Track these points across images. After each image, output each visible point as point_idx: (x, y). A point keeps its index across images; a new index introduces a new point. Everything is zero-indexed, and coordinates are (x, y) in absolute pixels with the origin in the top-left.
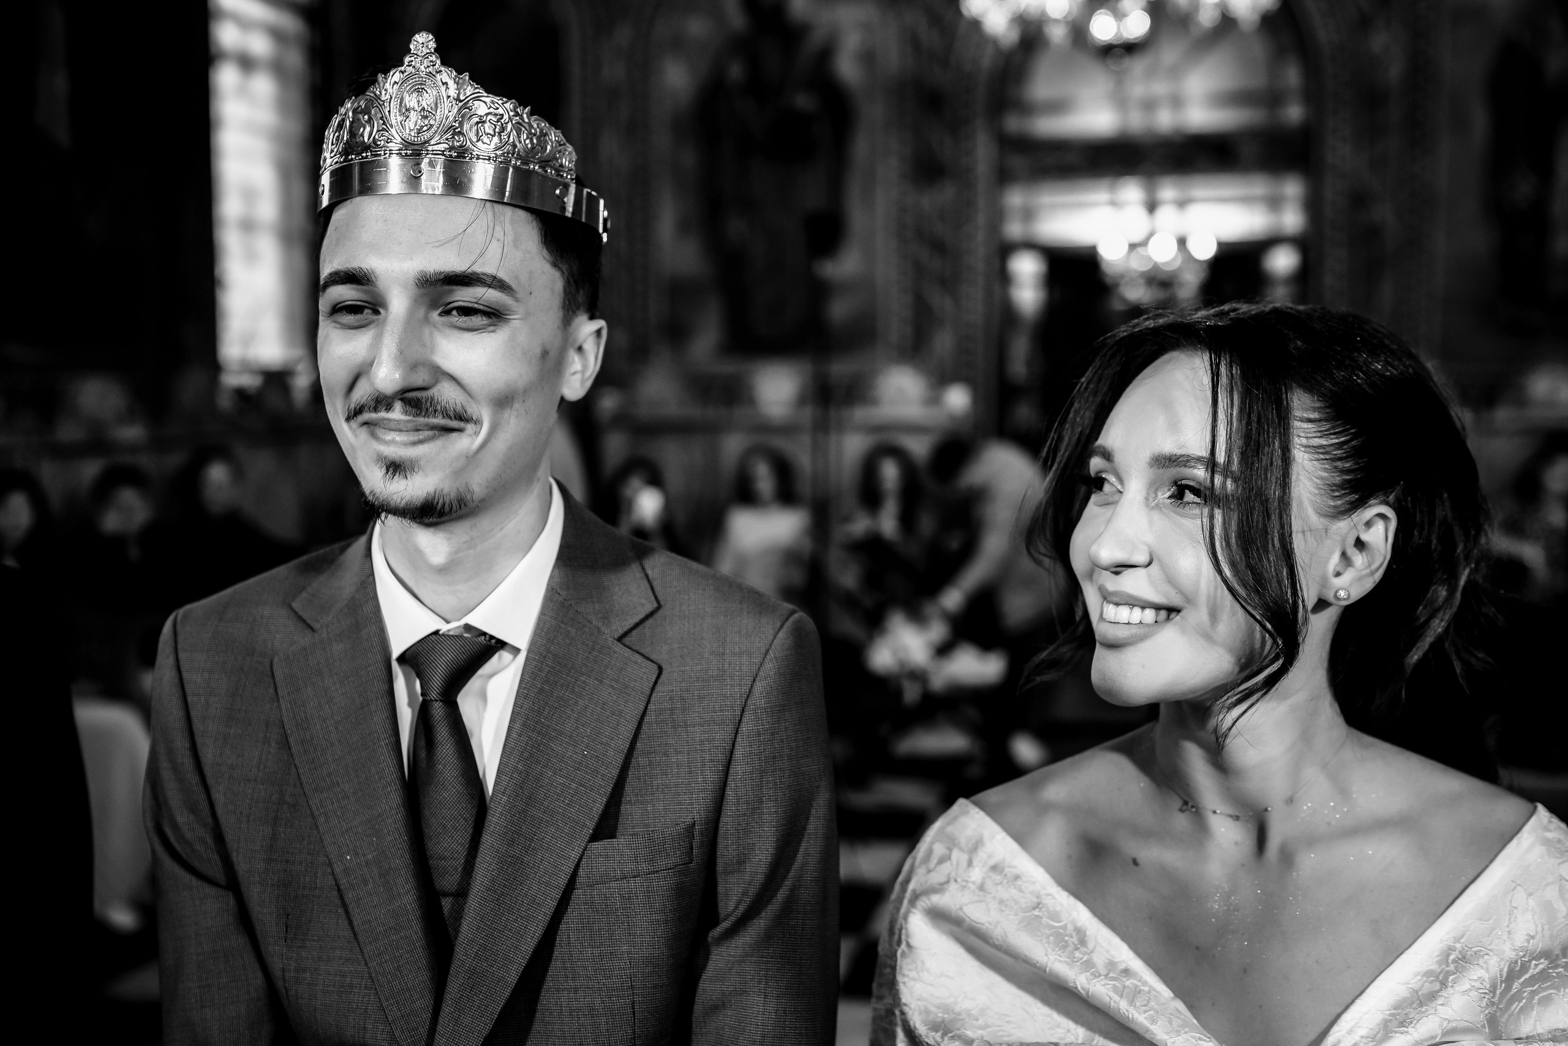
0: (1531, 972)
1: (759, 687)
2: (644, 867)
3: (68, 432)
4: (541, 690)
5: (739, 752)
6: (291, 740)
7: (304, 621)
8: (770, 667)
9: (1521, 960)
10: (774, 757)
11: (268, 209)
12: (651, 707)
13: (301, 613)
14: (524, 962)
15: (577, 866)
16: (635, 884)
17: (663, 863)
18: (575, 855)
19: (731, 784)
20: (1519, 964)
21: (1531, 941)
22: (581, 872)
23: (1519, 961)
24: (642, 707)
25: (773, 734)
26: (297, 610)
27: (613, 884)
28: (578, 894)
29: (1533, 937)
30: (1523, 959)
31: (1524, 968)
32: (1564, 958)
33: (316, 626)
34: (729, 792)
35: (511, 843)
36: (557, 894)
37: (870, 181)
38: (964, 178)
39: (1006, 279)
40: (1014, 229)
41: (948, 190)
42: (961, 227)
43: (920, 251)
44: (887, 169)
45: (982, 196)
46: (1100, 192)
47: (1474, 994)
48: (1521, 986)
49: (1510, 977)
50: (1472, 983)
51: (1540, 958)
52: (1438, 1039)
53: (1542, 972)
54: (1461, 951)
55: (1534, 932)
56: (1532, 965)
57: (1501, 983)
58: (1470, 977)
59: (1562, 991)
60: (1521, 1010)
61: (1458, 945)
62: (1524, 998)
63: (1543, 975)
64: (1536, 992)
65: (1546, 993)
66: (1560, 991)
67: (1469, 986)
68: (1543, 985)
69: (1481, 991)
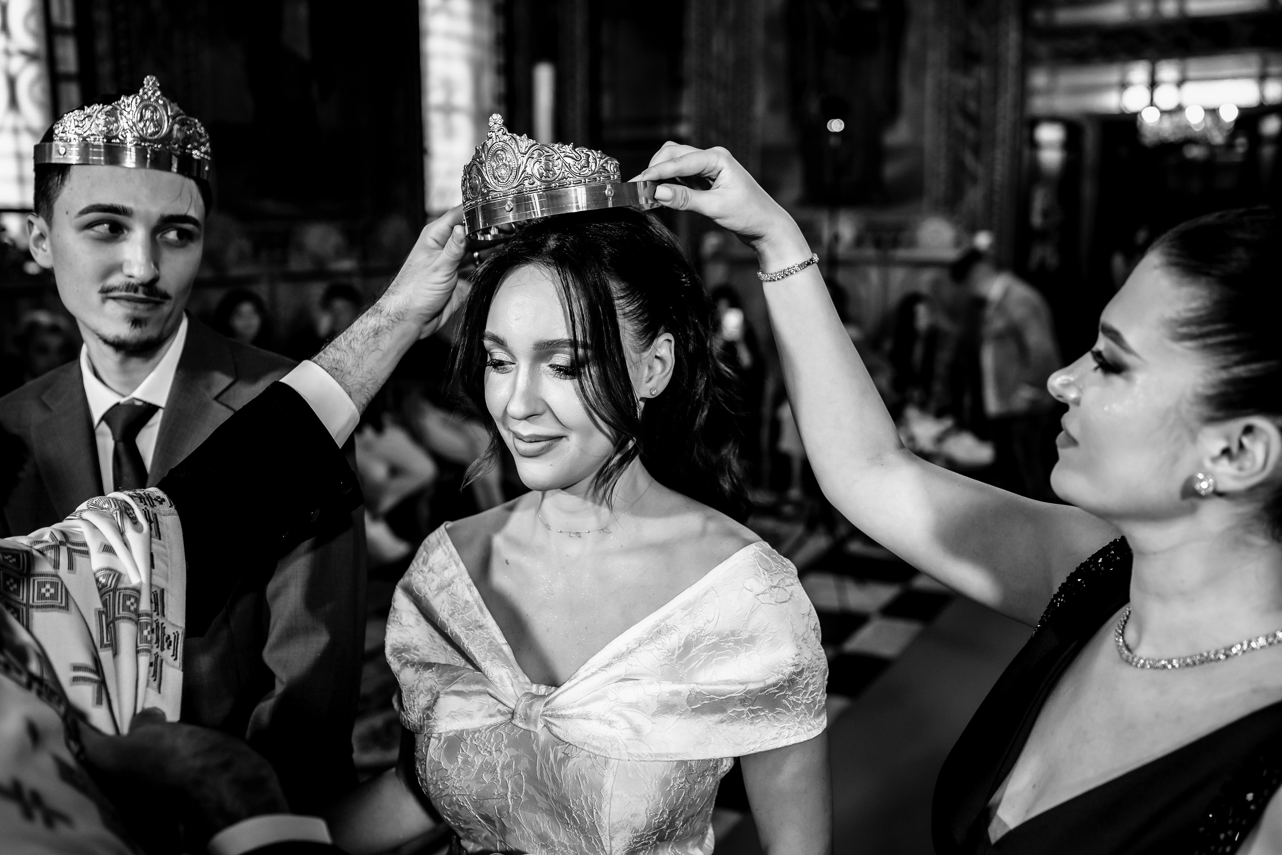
0: (705, 643)
3: (297, 264)
4: (171, 430)
7: (47, 406)
9: (697, 635)
11: (463, 97)
13: (46, 402)
20: (695, 637)
21: (708, 624)
26: (44, 401)
29: (709, 622)
30: (699, 635)
31: (698, 641)
32: (734, 637)
33: (53, 408)
37: (921, 66)
38: (996, 63)
39: (1034, 145)
40: (1039, 105)
41: (982, 73)
42: (995, 102)
43: (960, 123)
44: (936, 56)
45: (1010, 77)
46: (1112, 75)
47: (656, 652)
48: (699, 653)
49: (687, 646)
50: (657, 645)
51: (713, 635)
52: (623, 677)
53: (714, 644)
54: (661, 627)
55: (712, 619)
56: (706, 639)
57: (680, 648)
58: (656, 642)
59: (735, 658)
60: (701, 667)
61: (663, 624)
62: (702, 659)
63: (715, 646)
64: (712, 657)
65: (722, 658)
66: (733, 657)
67: (654, 647)
68: (717, 653)
69: (661, 651)
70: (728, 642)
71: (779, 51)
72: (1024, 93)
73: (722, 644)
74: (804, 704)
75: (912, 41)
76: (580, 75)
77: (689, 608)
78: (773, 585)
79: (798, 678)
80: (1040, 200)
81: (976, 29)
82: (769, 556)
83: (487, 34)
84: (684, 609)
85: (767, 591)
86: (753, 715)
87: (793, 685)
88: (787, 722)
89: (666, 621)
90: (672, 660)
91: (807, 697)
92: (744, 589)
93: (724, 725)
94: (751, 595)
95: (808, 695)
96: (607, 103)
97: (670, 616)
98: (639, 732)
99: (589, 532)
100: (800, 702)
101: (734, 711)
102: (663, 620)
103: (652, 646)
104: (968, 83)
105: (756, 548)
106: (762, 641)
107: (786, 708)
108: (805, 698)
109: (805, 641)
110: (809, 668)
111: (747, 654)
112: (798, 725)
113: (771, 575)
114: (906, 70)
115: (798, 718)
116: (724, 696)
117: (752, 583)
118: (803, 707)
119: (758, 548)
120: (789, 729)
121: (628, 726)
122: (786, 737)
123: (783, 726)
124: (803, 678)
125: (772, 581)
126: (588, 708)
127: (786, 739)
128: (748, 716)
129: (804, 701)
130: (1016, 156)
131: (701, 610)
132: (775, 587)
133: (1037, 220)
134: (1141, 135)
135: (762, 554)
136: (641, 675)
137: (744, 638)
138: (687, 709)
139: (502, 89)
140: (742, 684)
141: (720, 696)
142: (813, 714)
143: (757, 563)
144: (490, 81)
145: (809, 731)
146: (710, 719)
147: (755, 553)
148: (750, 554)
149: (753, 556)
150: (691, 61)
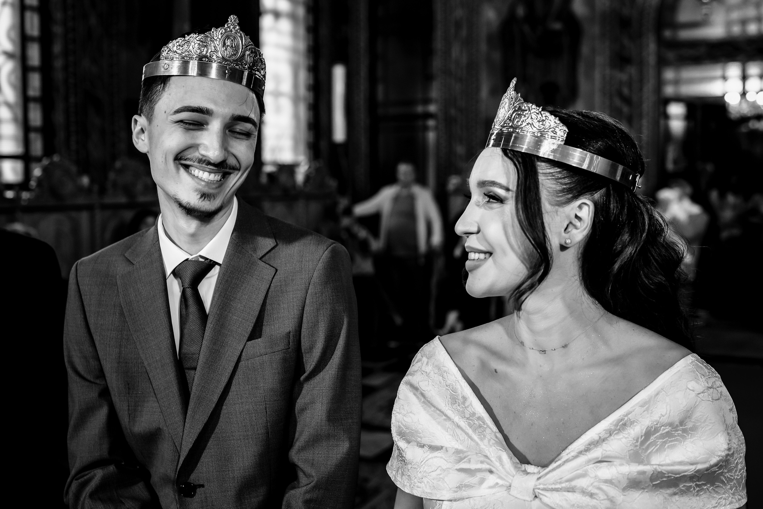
0: (661, 432)
1: (316, 274)
2: (269, 350)
4: (227, 281)
5: (307, 301)
6: (124, 310)
7: (130, 261)
8: (320, 265)
9: (655, 426)
10: (323, 303)
11: (286, 86)
12: (272, 285)
13: (128, 258)
14: (220, 393)
15: (242, 351)
16: (266, 358)
17: (277, 349)
18: (240, 348)
19: (305, 315)
20: (654, 428)
21: (662, 418)
22: (243, 354)
23: (654, 427)
24: (268, 286)
25: (322, 293)
26: (127, 257)
27: (257, 359)
28: (242, 364)
29: (663, 416)
30: (656, 426)
31: (656, 430)
32: (682, 426)
33: (135, 263)
34: (304, 319)
35: (215, 344)
36: (233, 364)
37: (591, 66)
38: (641, 64)
39: (667, 117)
40: (669, 90)
41: (633, 70)
42: (641, 89)
43: (618, 102)
44: (600, 60)
45: (651, 73)
46: (716, 71)
47: (624, 440)
48: (656, 439)
49: (648, 434)
50: (624, 435)
51: (667, 426)
52: (600, 459)
53: (668, 433)
54: (626, 421)
55: (665, 414)
56: (662, 429)
57: (642, 436)
58: (624, 432)
59: (683, 443)
60: (657, 450)
61: (626, 418)
62: (658, 445)
63: (668, 434)
64: (665, 443)
65: (673, 443)
66: (681, 443)
67: (622, 437)
68: (669, 440)
69: (628, 439)
70: (677, 431)
71: (497, 56)
72: (660, 83)
73: (673, 432)
74: (736, 480)
75: (585, 50)
76: (363, 72)
77: (646, 405)
78: (709, 386)
79: (731, 459)
80: (671, 154)
81: (626, 42)
82: (703, 365)
83: (302, 46)
84: (642, 406)
85: (706, 391)
86: (698, 488)
87: (728, 465)
88: (724, 494)
89: (628, 416)
90: (636, 446)
91: (737, 473)
92: (688, 390)
93: (677, 497)
94: (693, 394)
95: (738, 472)
96: (380, 90)
97: (632, 412)
98: (614, 502)
99: (555, 350)
100: (733, 478)
101: (684, 486)
102: (627, 415)
103: (621, 436)
104: (623, 77)
105: (692, 358)
106: (703, 429)
107: (723, 482)
108: (736, 474)
109: (733, 430)
110: (737, 450)
111: (692, 440)
112: (731, 496)
113: (707, 379)
114: (582, 69)
115: (732, 490)
116: (679, 474)
117: (692, 385)
118: (735, 481)
119: (694, 359)
120: (725, 499)
121: (606, 497)
122: (723, 505)
123: (720, 497)
124: (734, 459)
125: (707, 383)
126: (574, 483)
127: (723, 507)
128: (694, 489)
129: (736, 477)
130: (656, 124)
131: (655, 406)
132: (710, 388)
133: (670, 166)
134: (729, 112)
135: (697, 363)
136: (612, 457)
137: (689, 427)
138: (650, 485)
139: (311, 82)
140: (692, 464)
141: (676, 474)
142: (741, 487)
143: (695, 369)
144: (303, 75)
145: (739, 500)
146: (666, 492)
147: (692, 362)
148: (689, 363)
149: (691, 364)
150: (437, 63)
